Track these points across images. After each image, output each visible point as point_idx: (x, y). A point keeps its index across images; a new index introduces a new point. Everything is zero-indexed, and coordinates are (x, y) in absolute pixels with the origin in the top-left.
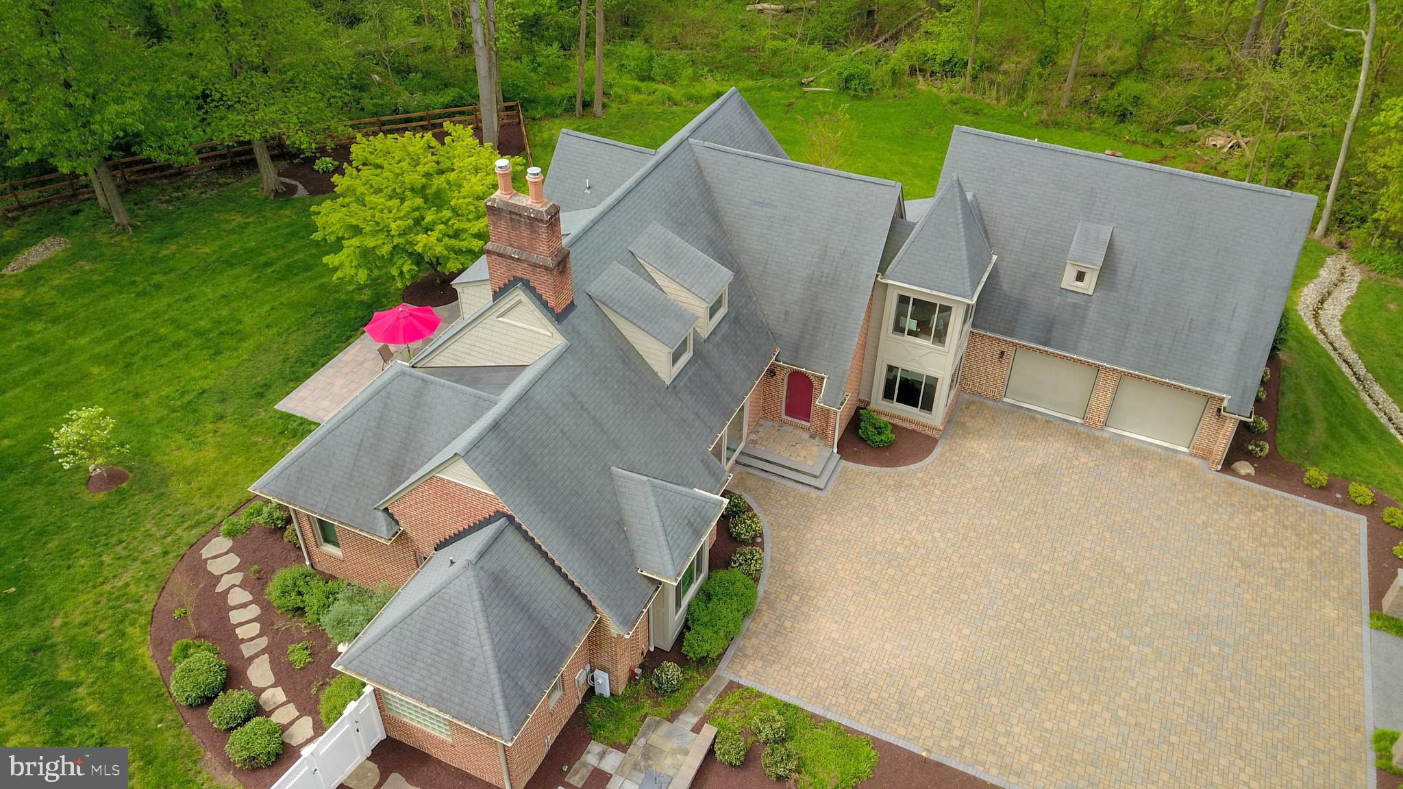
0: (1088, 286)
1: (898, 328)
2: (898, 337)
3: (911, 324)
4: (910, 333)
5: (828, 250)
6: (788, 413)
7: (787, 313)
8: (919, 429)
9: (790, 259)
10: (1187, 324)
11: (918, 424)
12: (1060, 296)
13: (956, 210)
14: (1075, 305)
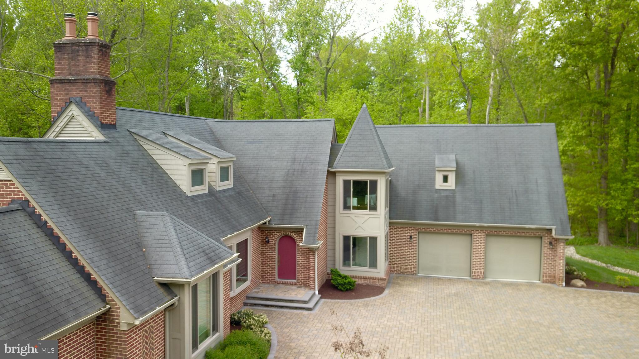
0: (451, 184)
1: (346, 207)
2: (347, 212)
3: (354, 201)
4: (354, 208)
5: (296, 157)
6: (280, 277)
7: (274, 196)
8: (370, 282)
9: (273, 166)
10: (514, 194)
11: (369, 278)
12: (437, 193)
13: (368, 122)
14: (447, 197)
